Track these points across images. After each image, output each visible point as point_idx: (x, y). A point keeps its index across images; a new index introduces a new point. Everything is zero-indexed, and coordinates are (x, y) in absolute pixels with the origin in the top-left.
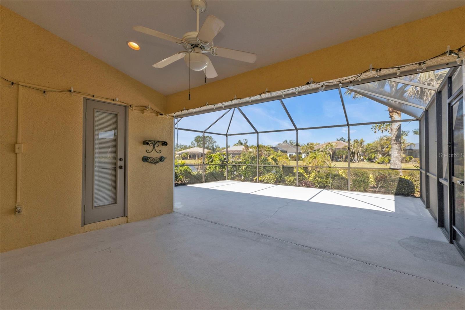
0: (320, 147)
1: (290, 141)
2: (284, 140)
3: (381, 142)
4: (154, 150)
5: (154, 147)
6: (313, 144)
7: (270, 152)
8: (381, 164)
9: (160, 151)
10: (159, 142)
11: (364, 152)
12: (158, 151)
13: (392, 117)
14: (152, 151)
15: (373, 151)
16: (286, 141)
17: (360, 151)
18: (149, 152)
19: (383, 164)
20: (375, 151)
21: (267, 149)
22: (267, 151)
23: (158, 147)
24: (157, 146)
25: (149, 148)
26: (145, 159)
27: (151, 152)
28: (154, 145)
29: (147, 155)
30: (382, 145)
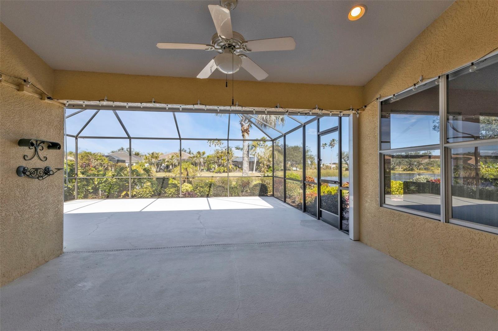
0: (166, 157)
1: (127, 149)
2: (120, 148)
3: (218, 155)
4: (36, 157)
5: (36, 151)
6: (158, 154)
7: (102, 161)
8: (218, 173)
9: (44, 157)
10: (44, 143)
11: (204, 163)
12: (42, 158)
13: (244, 135)
14: (33, 158)
15: (212, 162)
16: (123, 149)
17: (202, 162)
18: (28, 159)
19: (219, 174)
20: (213, 163)
21: (98, 158)
22: (98, 160)
23: (42, 151)
24: (40, 150)
25: (28, 151)
26: (21, 171)
27: (31, 159)
28: (36, 148)
29: (24, 164)
30: (218, 157)
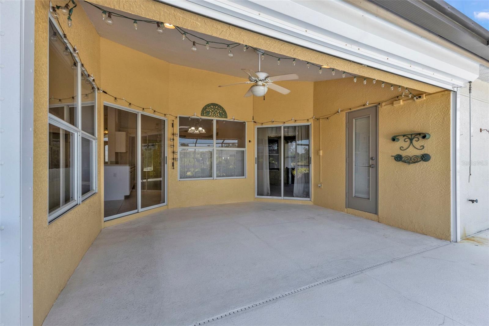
4: (411, 146)
5: (411, 142)
9: (421, 147)
10: (419, 135)
12: (418, 147)
14: (408, 148)
18: (404, 149)
24: (416, 141)
25: (404, 144)
26: (398, 158)
27: (406, 149)
28: (411, 140)
29: (401, 153)
